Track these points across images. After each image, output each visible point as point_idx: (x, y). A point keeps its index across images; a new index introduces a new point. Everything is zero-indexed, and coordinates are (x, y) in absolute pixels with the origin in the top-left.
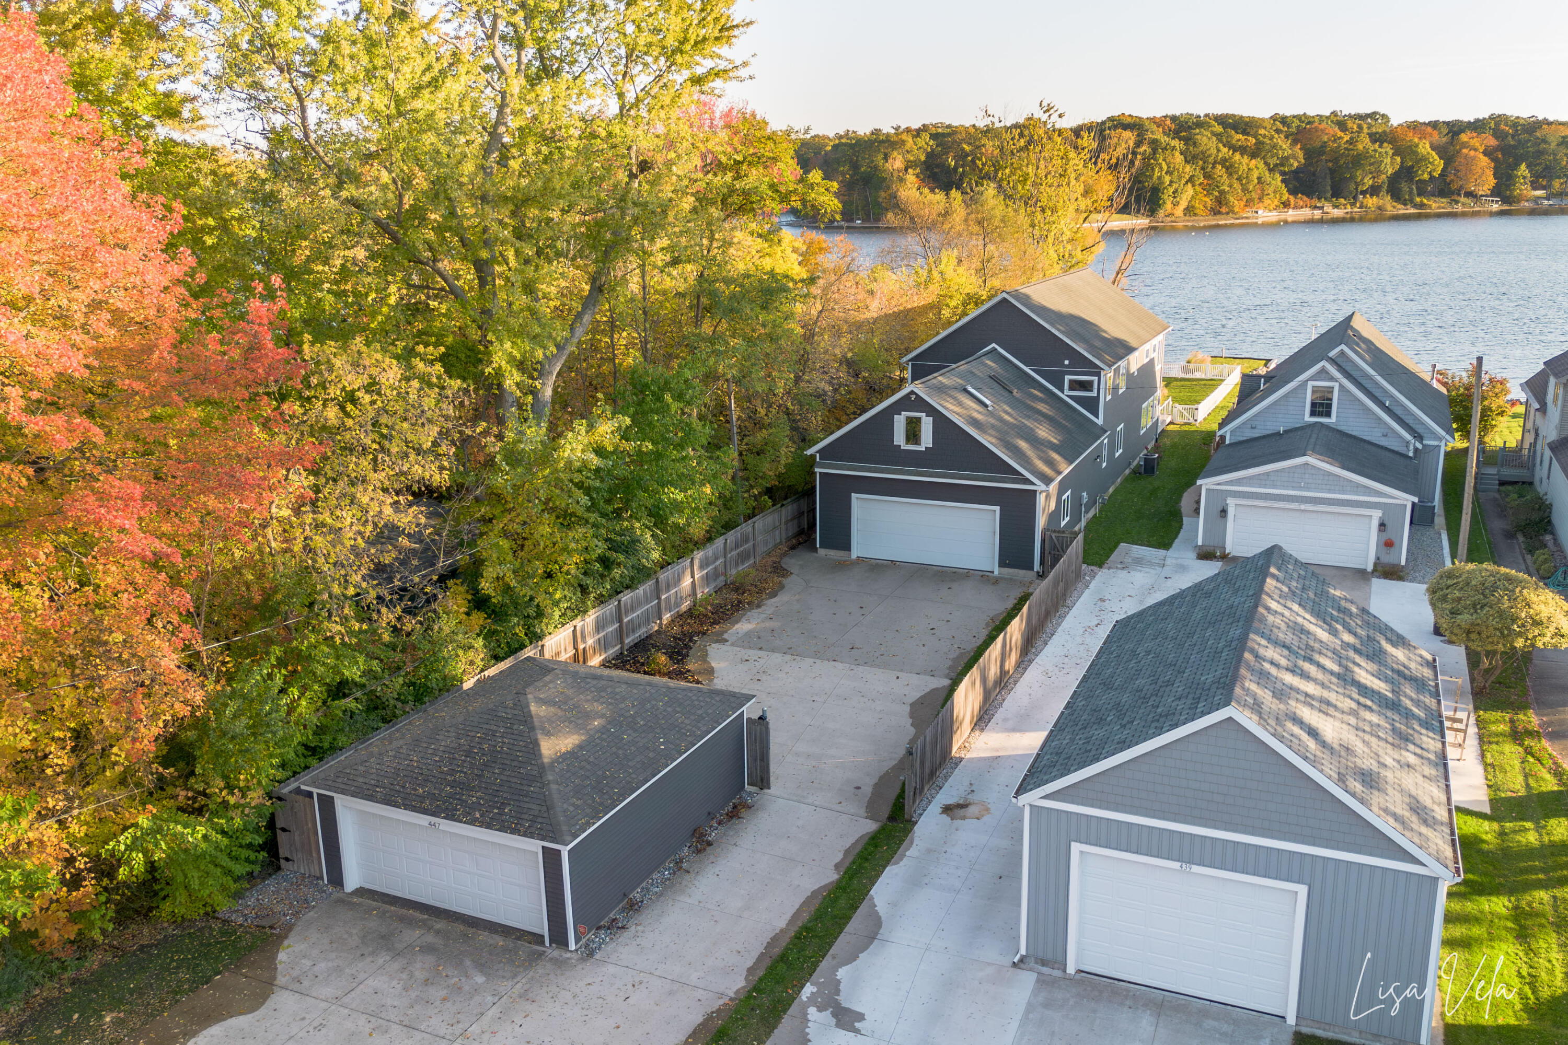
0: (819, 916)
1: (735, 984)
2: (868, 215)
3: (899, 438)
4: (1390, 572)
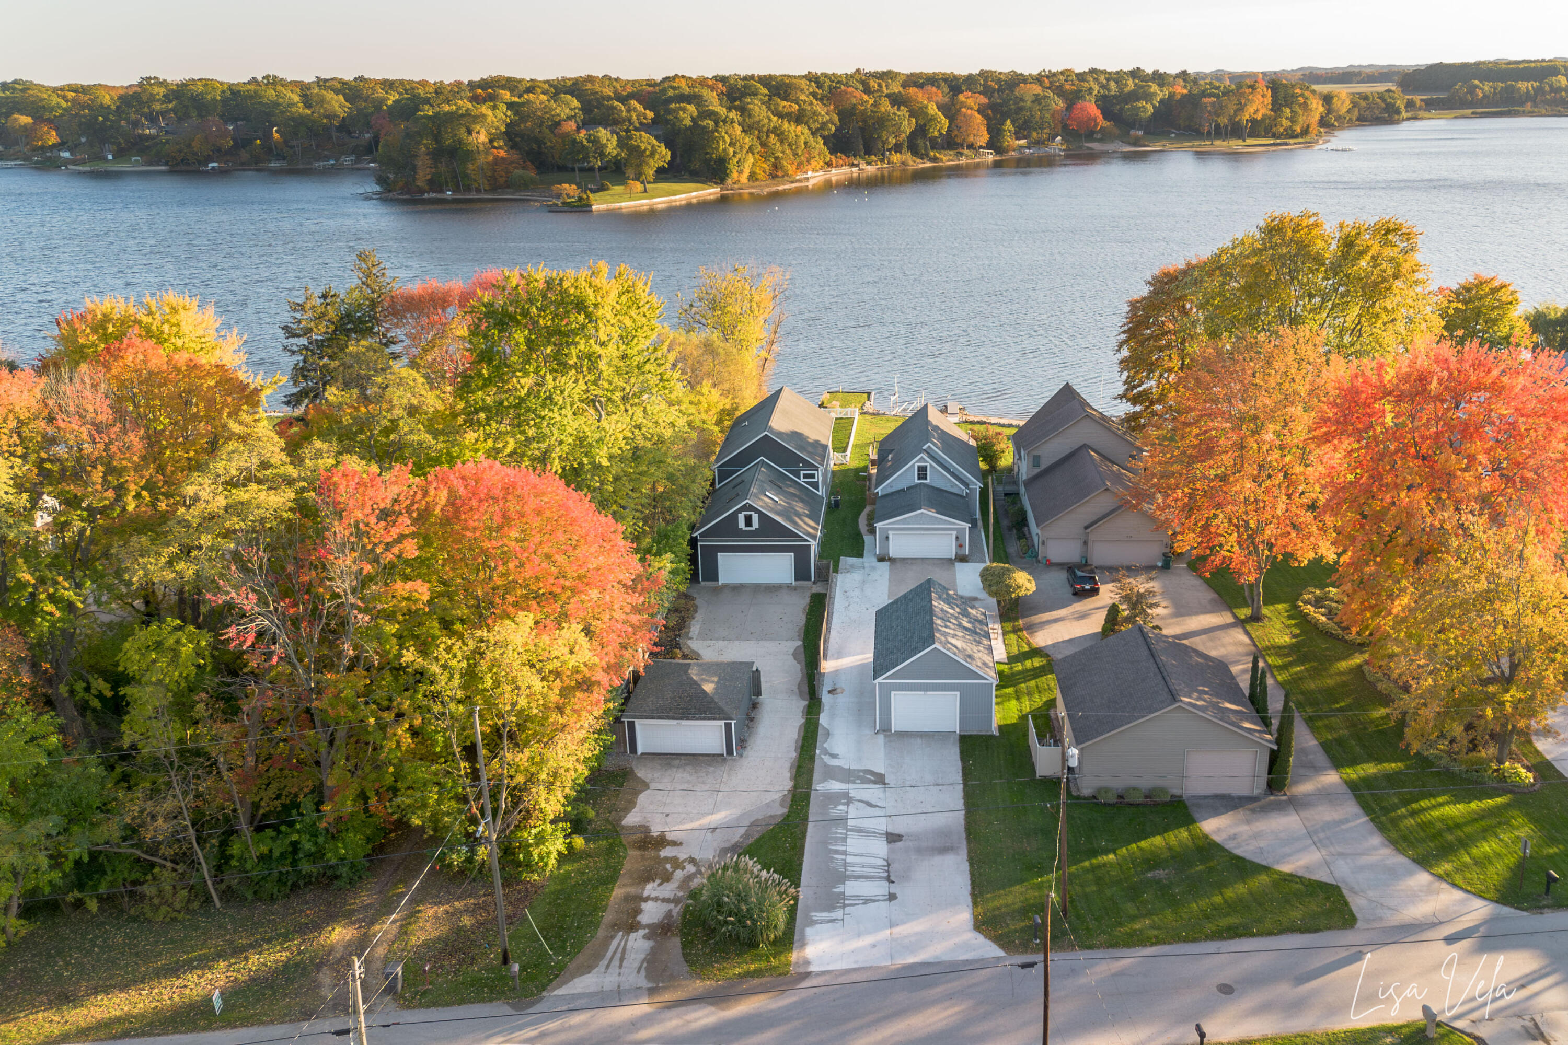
0: (806, 731)
1: (794, 755)
2: (457, 186)
3: (742, 524)
4: (962, 559)
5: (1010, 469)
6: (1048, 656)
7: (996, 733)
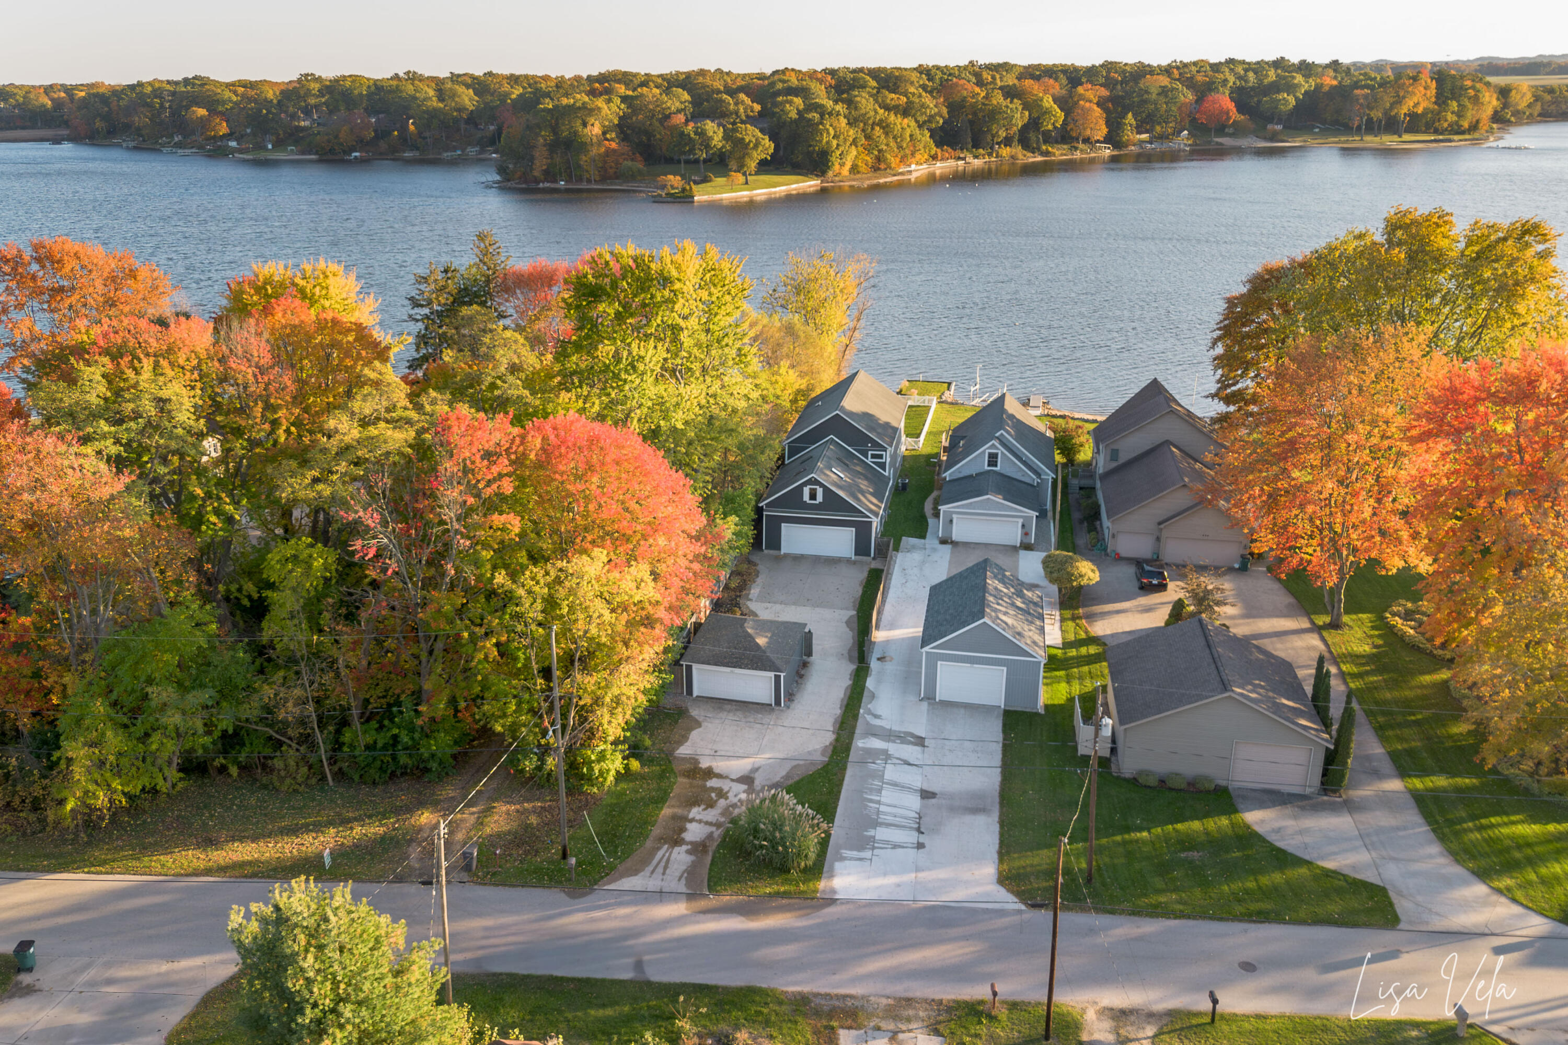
0: (852, 693)
2: (570, 176)
3: (806, 497)
4: (1027, 547)
5: (1088, 464)
6: (1105, 644)
7: (1041, 711)
